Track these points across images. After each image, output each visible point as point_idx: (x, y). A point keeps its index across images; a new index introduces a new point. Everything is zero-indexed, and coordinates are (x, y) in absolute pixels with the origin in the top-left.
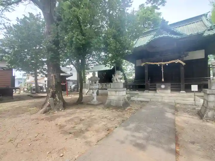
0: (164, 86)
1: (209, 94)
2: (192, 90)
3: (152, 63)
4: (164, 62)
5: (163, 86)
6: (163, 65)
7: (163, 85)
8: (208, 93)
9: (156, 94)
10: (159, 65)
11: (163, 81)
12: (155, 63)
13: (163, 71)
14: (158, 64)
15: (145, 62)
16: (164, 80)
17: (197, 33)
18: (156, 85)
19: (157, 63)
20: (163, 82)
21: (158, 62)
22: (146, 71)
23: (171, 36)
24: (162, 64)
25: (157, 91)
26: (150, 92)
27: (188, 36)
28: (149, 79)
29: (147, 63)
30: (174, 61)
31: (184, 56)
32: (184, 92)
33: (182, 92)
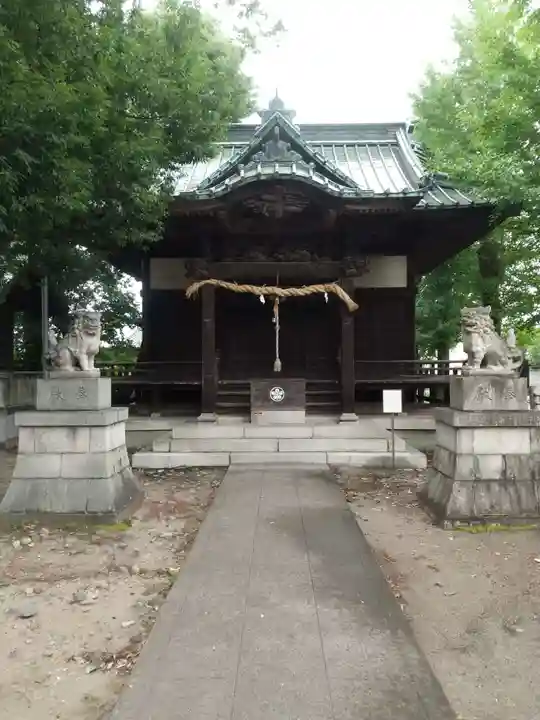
0: (282, 392)
1: (457, 428)
2: (386, 410)
3: (234, 287)
4: (283, 285)
5: (277, 394)
6: (280, 297)
7: (277, 390)
8: (457, 422)
9: (251, 431)
10: (262, 300)
11: (280, 369)
12: (248, 288)
13: (278, 327)
14: (261, 292)
15: (202, 277)
16: (282, 366)
18: (247, 387)
19: (256, 290)
20: (278, 375)
21: (260, 285)
23: (321, 182)
24: (275, 295)
25: (253, 413)
26: (221, 418)
27: (376, 196)
29: (213, 282)
30: (320, 288)
31: (354, 270)
32: (353, 416)
33: (345, 416)
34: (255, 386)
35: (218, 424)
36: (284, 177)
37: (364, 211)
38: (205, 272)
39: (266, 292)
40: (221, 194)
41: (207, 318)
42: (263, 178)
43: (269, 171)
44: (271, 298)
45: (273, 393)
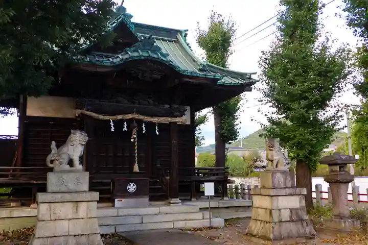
0: (135, 186)
1: (272, 196)
2: (206, 194)
5: (132, 188)
8: (272, 193)
32: (178, 200)
33: (173, 200)
34: (118, 182)
36: (154, 59)
37: (193, 82)
40: (117, 63)
42: (143, 58)
43: (145, 54)
45: (129, 187)
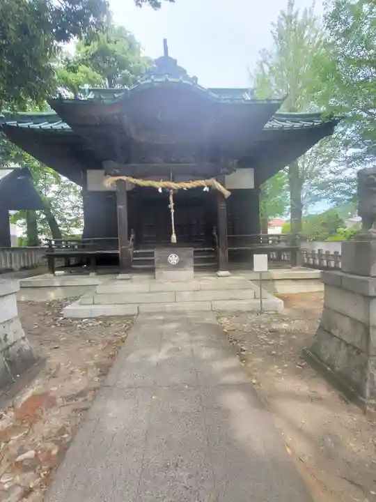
0: (177, 258)
1: (370, 297)
2: (256, 270)
3: (140, 182)
4: (176, 180)
5: (173, 259)
6: (174, 190)
7: (173, 256)
9: (155, 286)
10: (160, 191)
11: (175, 241)
12: (150, 183)
13: (173, 211)
14: (160, 185)
15: (116, 175)
16: (177, 239)
17: (267, 100)
18: (152, 254)
19: (155, 184)
20: (175, 246)
21: (159, 181)
22: (122, 207)
24: (170, 188)
25: (156, 273)
26: (134, 277)
28: (129, 236)
29: (124, 178)
30: (202, 182)
31: (225, 170)
32: (227, 273)
33: (222, 273)
34: (158, 254)
35: (132, 281)
36: (173, 84)
38: (117, 171)
39: (163, 186)
41: (121, 205)
42: (156, 84)
43: (161, 79)
44: (167, 190)
45: (170, 258)
